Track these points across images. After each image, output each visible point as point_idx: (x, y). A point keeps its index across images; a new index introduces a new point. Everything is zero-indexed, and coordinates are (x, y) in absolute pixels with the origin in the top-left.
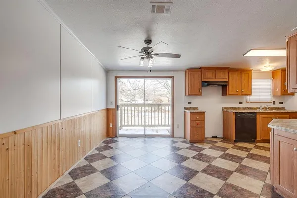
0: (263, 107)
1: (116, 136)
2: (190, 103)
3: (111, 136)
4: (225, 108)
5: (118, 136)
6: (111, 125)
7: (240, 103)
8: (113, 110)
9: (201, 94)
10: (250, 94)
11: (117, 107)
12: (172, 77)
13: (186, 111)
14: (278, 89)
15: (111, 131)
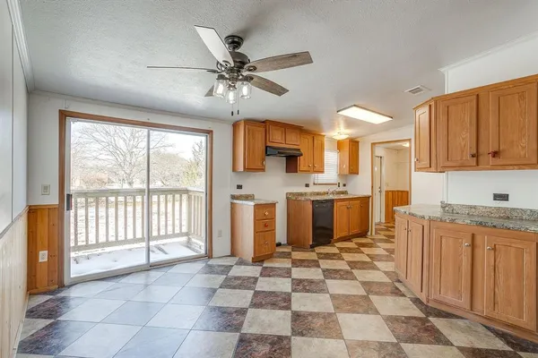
0: (331, 190)
1: (62, 286)
2: (239, 187)
3: (41, 289)
4: (291, 193)
5: (66, 282)
6: (43, 256)
7: (307, 185)
8: (50, 209)
9: (263, 170)
10: (323, 172)
11: (66, 199)
12: (209, 132)
13: (235, 201)
14: (346, 166)
15: (42, 275)
